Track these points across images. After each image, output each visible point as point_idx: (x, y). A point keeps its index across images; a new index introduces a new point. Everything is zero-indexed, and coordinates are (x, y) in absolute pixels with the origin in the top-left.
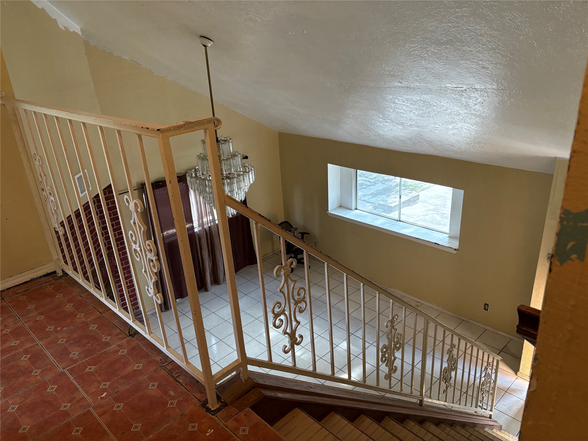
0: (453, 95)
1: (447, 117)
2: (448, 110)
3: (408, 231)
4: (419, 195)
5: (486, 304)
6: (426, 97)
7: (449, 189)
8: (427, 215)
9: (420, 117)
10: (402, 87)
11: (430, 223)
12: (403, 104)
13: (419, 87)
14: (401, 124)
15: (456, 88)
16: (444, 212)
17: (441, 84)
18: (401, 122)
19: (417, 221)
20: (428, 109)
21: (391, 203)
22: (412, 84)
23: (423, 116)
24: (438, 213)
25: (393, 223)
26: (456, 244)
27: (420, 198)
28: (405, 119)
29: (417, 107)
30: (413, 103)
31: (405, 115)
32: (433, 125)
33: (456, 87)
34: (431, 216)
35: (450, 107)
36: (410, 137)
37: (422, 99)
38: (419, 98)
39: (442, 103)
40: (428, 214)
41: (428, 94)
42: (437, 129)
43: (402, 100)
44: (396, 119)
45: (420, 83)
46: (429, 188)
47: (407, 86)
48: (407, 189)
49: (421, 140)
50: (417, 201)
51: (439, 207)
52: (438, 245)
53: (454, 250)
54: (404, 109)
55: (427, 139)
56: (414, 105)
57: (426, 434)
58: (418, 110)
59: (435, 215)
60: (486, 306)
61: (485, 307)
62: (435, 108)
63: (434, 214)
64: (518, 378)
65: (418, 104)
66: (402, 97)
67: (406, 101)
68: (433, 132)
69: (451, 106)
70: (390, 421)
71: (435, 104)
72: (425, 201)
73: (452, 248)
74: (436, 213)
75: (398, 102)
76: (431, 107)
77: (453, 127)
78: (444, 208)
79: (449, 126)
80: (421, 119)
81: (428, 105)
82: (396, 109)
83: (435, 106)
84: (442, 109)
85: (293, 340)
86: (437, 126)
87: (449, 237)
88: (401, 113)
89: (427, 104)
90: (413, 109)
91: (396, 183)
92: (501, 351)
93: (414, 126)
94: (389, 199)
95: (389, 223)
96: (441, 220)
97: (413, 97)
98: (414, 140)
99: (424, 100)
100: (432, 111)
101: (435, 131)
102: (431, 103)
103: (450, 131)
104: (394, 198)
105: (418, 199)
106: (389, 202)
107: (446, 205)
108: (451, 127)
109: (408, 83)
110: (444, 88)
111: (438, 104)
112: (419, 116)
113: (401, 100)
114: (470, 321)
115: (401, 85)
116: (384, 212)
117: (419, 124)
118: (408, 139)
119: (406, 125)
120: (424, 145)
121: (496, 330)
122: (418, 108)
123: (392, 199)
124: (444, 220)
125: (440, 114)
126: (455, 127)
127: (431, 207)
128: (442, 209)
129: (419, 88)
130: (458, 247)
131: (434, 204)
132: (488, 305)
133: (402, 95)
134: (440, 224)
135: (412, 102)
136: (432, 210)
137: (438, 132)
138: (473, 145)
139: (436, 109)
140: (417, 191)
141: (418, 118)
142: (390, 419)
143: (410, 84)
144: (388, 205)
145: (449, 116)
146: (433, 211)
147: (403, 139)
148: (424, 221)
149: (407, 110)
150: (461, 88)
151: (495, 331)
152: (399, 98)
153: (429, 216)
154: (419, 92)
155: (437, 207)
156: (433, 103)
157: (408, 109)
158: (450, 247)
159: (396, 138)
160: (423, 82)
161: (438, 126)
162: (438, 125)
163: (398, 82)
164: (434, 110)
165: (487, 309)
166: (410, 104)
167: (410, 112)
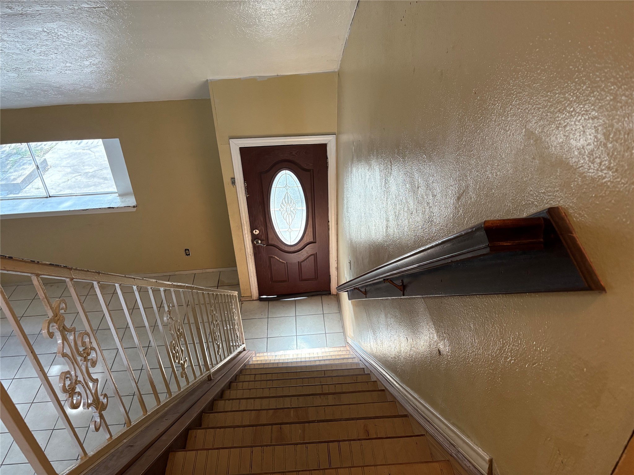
0: (90, 19)
1: (82, 50)
2: (83, 41)
3: (66, 206)
4: (45, 159)
5: (186, 250)
6: (51, 25)
7: (78, 143)
8: (68, 180)
9: (44, 56)
10: (14, 15)
11: (77, 188)
12: (16, 40)
13: (40, 12)
14: (14, 70)
15: (95, 8)
16: (87, 171)
17: (73, 5)
18: (14, 67)
19: (61, 191)
20: (54, 43)
21: (15, 179)
22: (29, 10)
23: (47, 54)
24: (80, 174)
25: (43, 203)
26: (131, 201)
27: (48, 163)
28: (20, 61)
29: (38, 42)
30: (32, 37)
31: (21, 57)
32: (62, 65)
33: (95, 6)
34: (73, 180)
35: (86, 36)
36: (28, 86)
37: (46, 30)
38: (41, 29)
39: (75, 32)
40: (70, 178)
41: (54, 21)
42: (68, 68)
43: (14, 34)
44: (5, 64)
45: (42, 7)
46: (53, 149)
47: (21, 12)
48: (25, 156)
49: (45, 88)
50: (47, 168)
51: (77, 167)
52: (112, 209)
53: (133, 208)
54: (18, 48)
55: (54, 84)
56: (33, 39)
57: (240, 403)
58: (40, 46)
59: (79, 178)
60: (187, 251)
61: (186, 253)
62: (64, 40)
63: (76, 176)
64: (243, 302)
65: (39, 38)
66: (14, 30)
67: (20, 35)
68: (63, 74)
69: (87, 34)
70: (209, 416)
71: (65, 35)
72: (56, 166)
73: (129, 206)
74: (77, 174)
75: (8, 39)
76: (58, 39)
77: (91, 63)
78: (83, 166)
79: (85, 62)
80: (45, 58)
81: (55, 38)
82: (5, 50)
83: (64, 37)
84: (74, 41)
85: (99, 408)
86: (68, 65)
87: (119, 195)
88: (13, 54)
89: (53, 36)
90: (32, 45)
91: (6, 152)
92: (218, 286)
93: (35, 69)
94: (10, 175)
95: (38, 204)
96: (88, 180)
97: (31, 28)
98: (35, 89)
99: (48, 31)
100: (60, 45)
101: (67, 72)
102: (59, 33)
103: (86, 70)
104: (15, 171)
105: (47, 165)
106: (12, 179)
107: (84, 163)
108: (87, 63)
109: (22, 7)
110: (78, 10)
111: (69, 34)
112: (41, 54)
113: (12, 35)
114: (176, 273)
115: (11, 11)
116: (11, 194)
117: (42, 66)
118: (27, 89)
119: (22, 70)
120: (50, 93)
121: (203, 270)
122: (40, 44)
123: (14, 174)
124: (91, 180)
125: (72, 47)
126: (93, 62)
127: (69, 170)
128: (82, 168)
129: (40, 14)
130: (136, 202)
131: (68, 165)
132: (188, 250)
133: (13, 27)
134: (89, 186)
135: (29, 36)
136: (71, 173)
137: (70, 72)
138: (116, 82)
139: (66, 41)
140: (39, 156)
141: (41, 57)
142: (208, 414)
143: (26, 9)
144: (12, 183)
145: (85, 49)
146: (73, 173)
147: (19, 91)
148: (70, 188)
149: (22, 48)
150: (101, 7)
151: (203, 272)
152: (9, 32)
153: (71, 181)
154: (41, 20)
155: (75, 167)
156: (61, 33)
157: (25, 47)
158: (127, 207)
159: (8, 91)
160: (46, 4)
161: (70, 65)
162: (70, 63)
163: (6, 8)
164: (64, 44)
165: (188, 254)
166: (28, 39)
167: (28, 50)
